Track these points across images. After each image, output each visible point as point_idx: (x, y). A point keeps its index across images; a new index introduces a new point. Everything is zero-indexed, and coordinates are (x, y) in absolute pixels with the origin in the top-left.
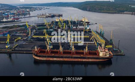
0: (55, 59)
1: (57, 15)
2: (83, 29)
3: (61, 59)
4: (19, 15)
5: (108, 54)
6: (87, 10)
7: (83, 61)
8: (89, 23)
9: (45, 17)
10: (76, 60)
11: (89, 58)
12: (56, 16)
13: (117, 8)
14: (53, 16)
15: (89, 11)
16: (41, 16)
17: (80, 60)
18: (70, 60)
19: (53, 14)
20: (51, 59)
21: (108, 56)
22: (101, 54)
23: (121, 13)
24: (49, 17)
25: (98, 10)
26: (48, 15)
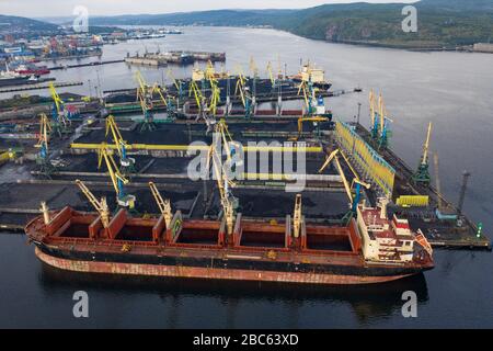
0: (136, 269)
1: (203, 56)
2: (300, 113)
3: (166, 271)
4: (55, 56)
5: (410, 248)
6: (324, 39)
7: (279, 279)
8: (327, 86)
9: (155, 63)
10: (241, 278)
11: (305, 268)
12: (200, 60)
13: (445, 31)
14: (188, 61)
15: (334, 40)
16: (140, 61)
17: (260, 276)
18: (213, 276)
19: (188, 52)
20: (116, 269)
21: (409, 257)
22: (372, 250)
23: (461, 50)
24: (171, 62)
25: (368, 39)
26: (167, 55)
